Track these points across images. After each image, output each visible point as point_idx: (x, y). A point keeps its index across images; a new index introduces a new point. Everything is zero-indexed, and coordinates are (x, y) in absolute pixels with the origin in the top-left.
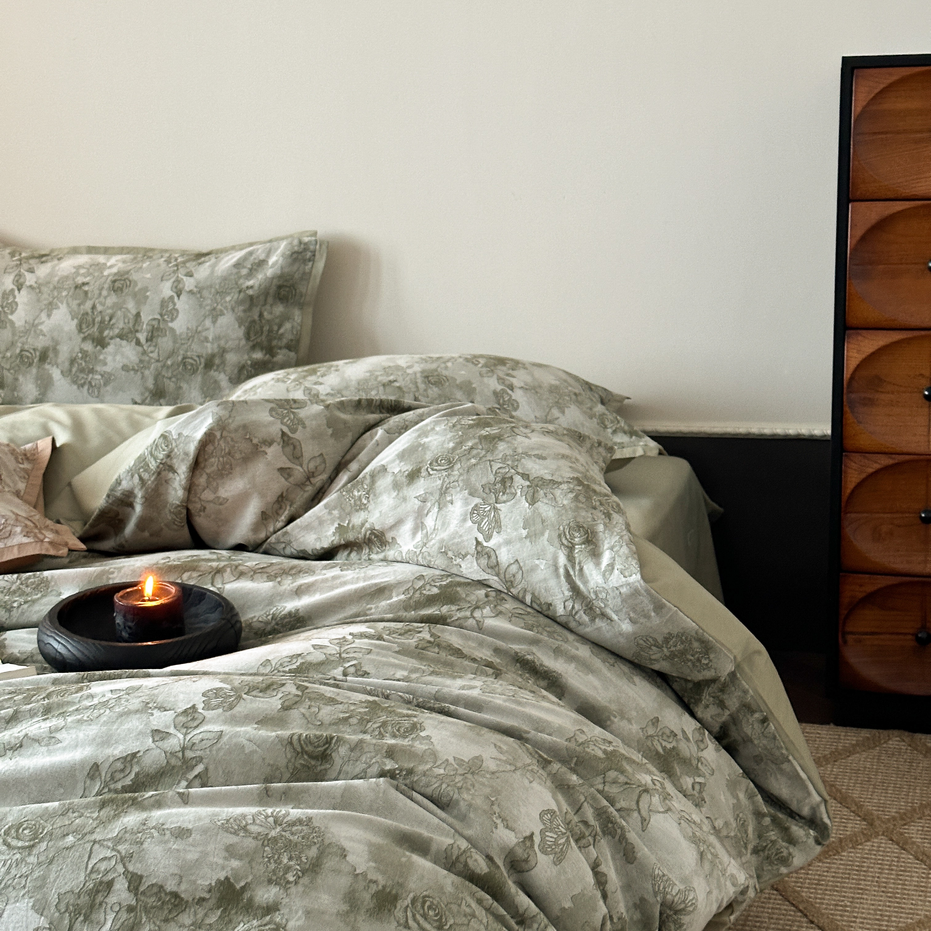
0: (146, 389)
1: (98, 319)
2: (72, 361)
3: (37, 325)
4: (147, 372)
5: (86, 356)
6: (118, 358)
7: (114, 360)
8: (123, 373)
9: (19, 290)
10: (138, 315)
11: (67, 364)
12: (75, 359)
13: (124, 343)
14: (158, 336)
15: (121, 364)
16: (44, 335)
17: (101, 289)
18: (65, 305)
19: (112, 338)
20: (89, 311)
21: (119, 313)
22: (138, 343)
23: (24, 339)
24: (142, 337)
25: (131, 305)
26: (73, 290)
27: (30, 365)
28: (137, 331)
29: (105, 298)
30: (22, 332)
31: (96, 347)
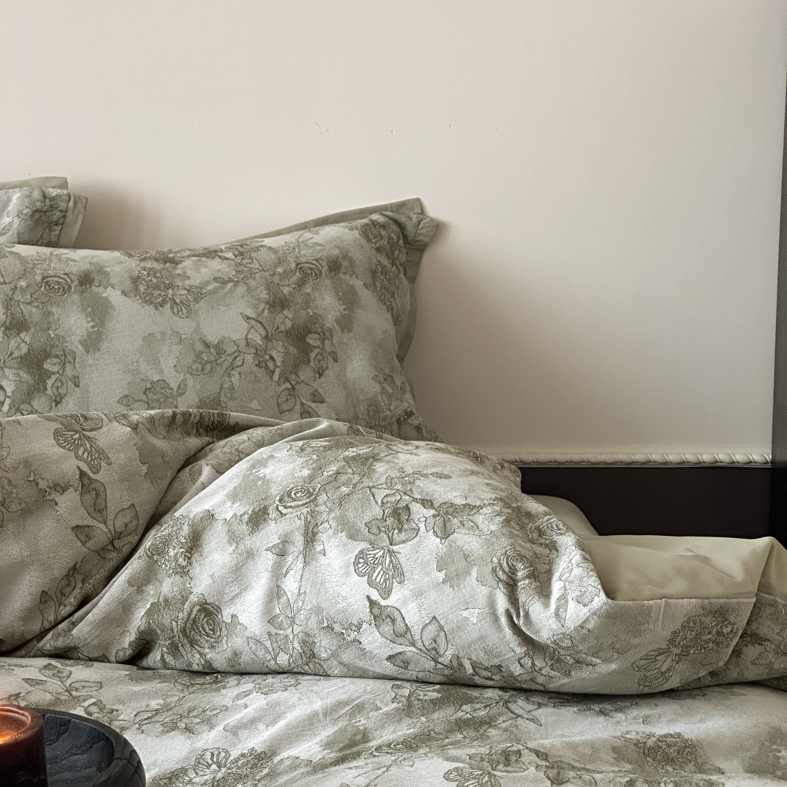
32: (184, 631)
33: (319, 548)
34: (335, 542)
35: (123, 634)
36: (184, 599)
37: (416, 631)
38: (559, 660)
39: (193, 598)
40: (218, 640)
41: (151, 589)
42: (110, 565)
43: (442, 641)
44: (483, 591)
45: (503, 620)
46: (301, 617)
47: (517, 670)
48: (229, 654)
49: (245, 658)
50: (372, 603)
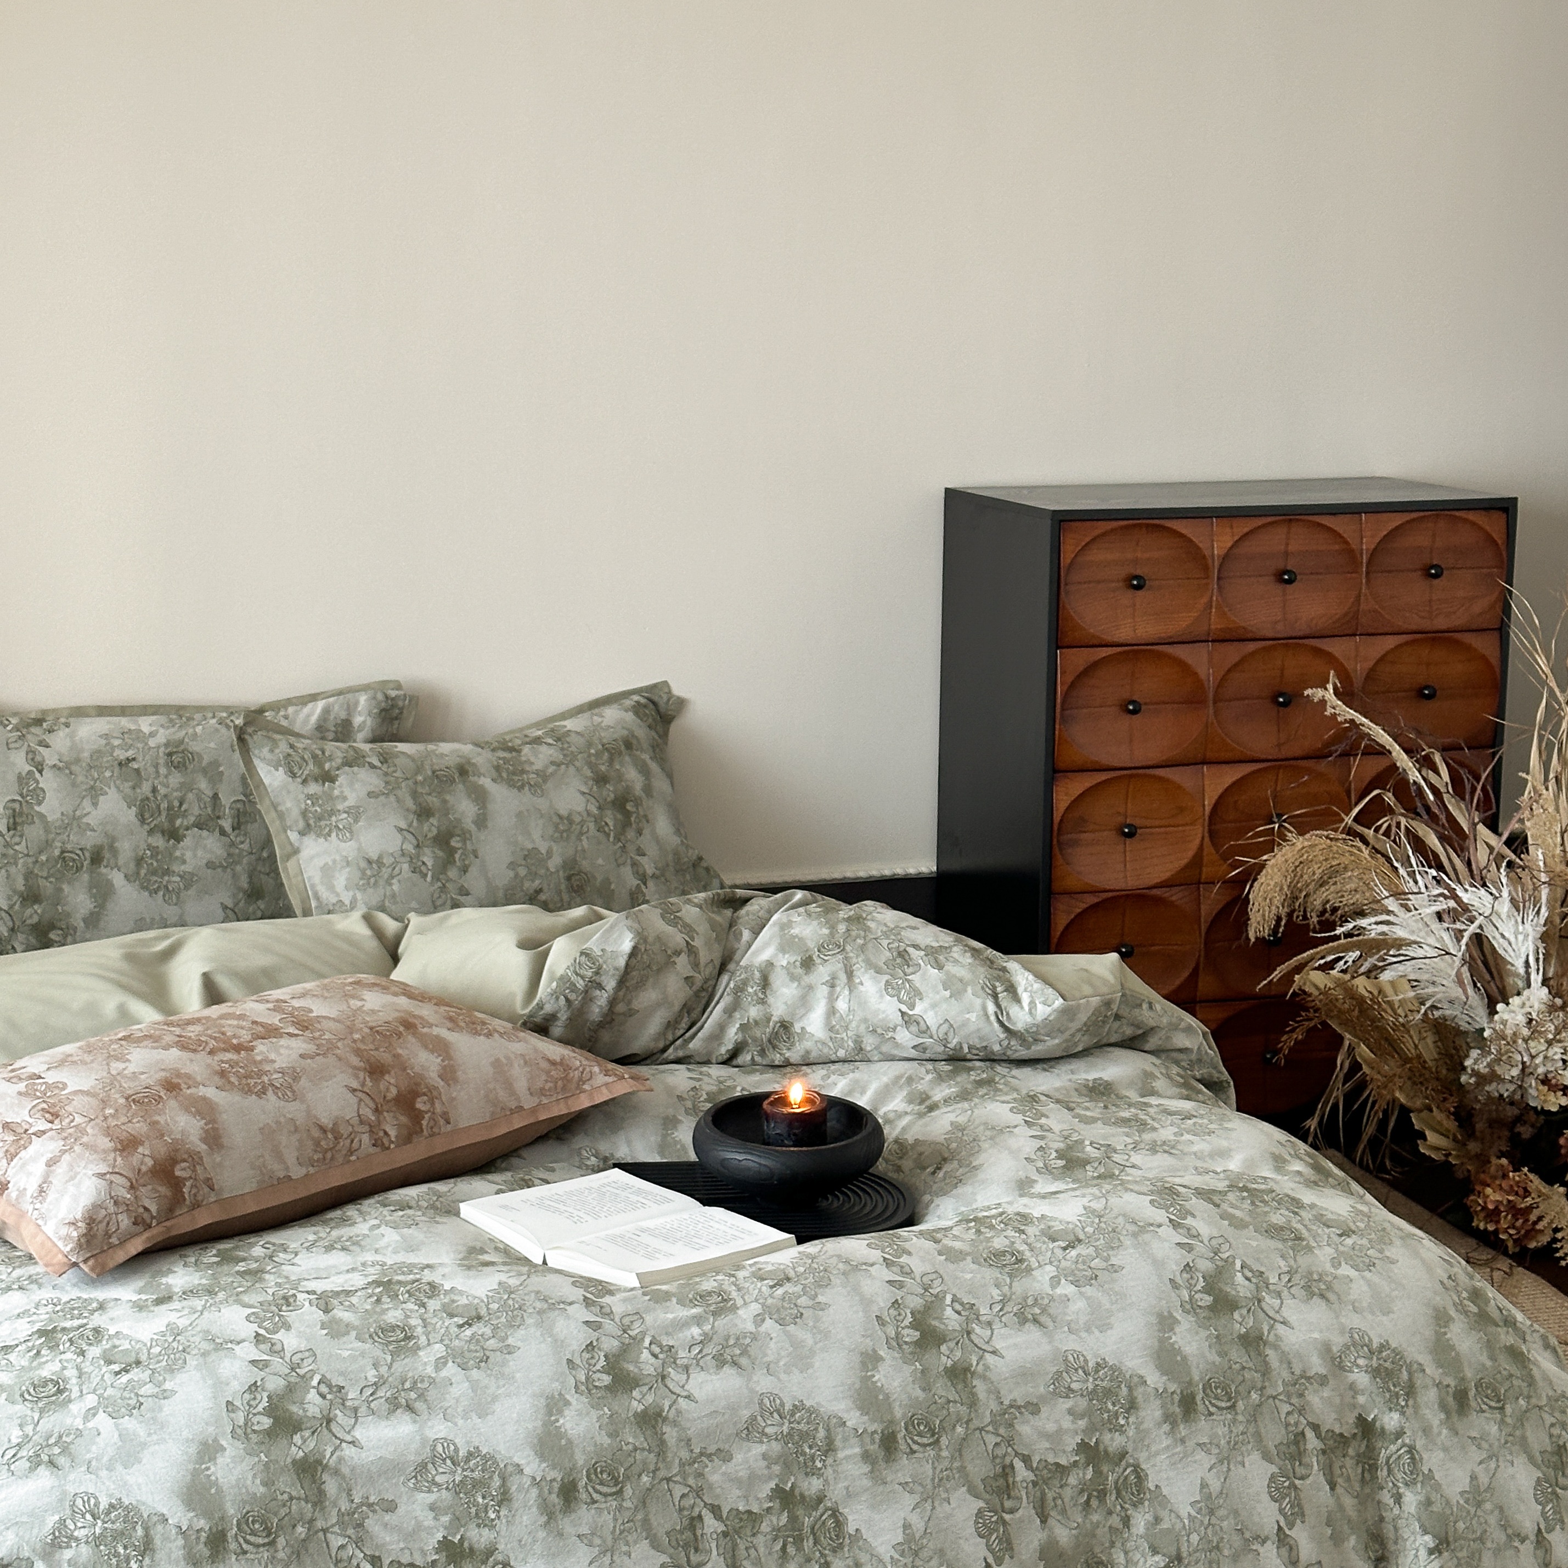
0: (240, 889)
1: (164, 805)
2: (139, 861)
3: (80, 817)
4: (238, 868)
5: (157, 854)
6: (200, 853)
7: (195, 856)
8: (209, 871)
9: (40, 772)
10: (215, 797)
11: (132, 865)
12: (142, 858)
13: (205, 833)
14: (247, 822)
15: (205, 861)
16: (94, 830)
17: (156, 766)
18: (113, 788)
19: (187, 829)
20: (150, 795)
21: (190, 796)
22: (223, 833)
23: (65, 837)
24: (227, 824)
25: (203, 785)
26: (117, 770)
27: (78, 870)
28: (219, 818)
29: (166, 777)
30: (60, 828)
31: (168, 841)
32: (769, 1041)
33: (857, 981)
34: (867, 976)
35: (720, 1045)
36: (769, 1020)
37: (933, 1029)
38: (1024, 1040)
39: (774, 1019)
40: (793, 1044)
41: (737, 1015)
42: (704, 1001)
43: (951, 1034)
44: (978, 1002)
45: (993, 1018)
46: (854, 1024)
47: (996, 1048)
48: (802, 1052)
49: (813, 1056)
50: (903, 1014)
